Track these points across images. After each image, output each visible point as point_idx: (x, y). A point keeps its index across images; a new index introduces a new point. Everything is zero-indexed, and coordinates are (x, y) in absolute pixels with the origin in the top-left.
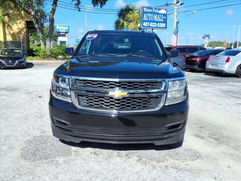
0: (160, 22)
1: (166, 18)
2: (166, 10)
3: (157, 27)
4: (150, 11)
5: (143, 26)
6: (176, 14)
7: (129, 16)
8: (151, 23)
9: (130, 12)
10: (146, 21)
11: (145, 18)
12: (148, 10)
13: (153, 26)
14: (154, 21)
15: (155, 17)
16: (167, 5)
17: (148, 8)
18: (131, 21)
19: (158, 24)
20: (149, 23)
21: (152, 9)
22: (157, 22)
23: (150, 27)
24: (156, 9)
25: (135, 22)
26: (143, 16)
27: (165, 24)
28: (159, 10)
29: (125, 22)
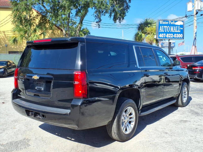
1: (184, 29)
2: (183, 21)
3: (174, 37)
4: (167, 23)
5: (159, 37)
6: (195, 24)
7: (148, 29)
8: (168, 34)
9: (149, 25)
10: (162, 33)
11: (161, 30)
12: (164, 23)
13: (170, 37)
14: (170, 33)
15: (172, 29)
16: (186, 16)
17: (164, 21)
18: (149, 34)
19: (175, 34)
20: (165, 34)
21: (168, 21)
23: (166, 37)
24: (172, 21)
25: (152, 34)
26: (159, 28)
27: (182, 34)
28: (176, 22)
29: (143, 34)
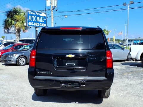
0: (42, 23)
1: (46, 19)
2: (46, 14)
3: (39, 26)
4: (34, 14)
5: (28, 25)
6: (52, 17)
7: (17, 17)
8: (35, 23)
9: (17, 14)
10: (30, 21)
11: (30, 19)
12: (32, 13)
13: (36, 25)
14: (37, 22)
15: (38, 19)
16: (46, 10)
17: (32, 11)
18: (18, 21)
19: (40, 24)
20: (33, 23)
21: (35, 12)
22: (39, 23)
23: (34, 26)
24: (38, 13)
25: (21, 21)
26: (28, 17)
27: (45, 24)
28: (41, 13)
29: (13, 21)
